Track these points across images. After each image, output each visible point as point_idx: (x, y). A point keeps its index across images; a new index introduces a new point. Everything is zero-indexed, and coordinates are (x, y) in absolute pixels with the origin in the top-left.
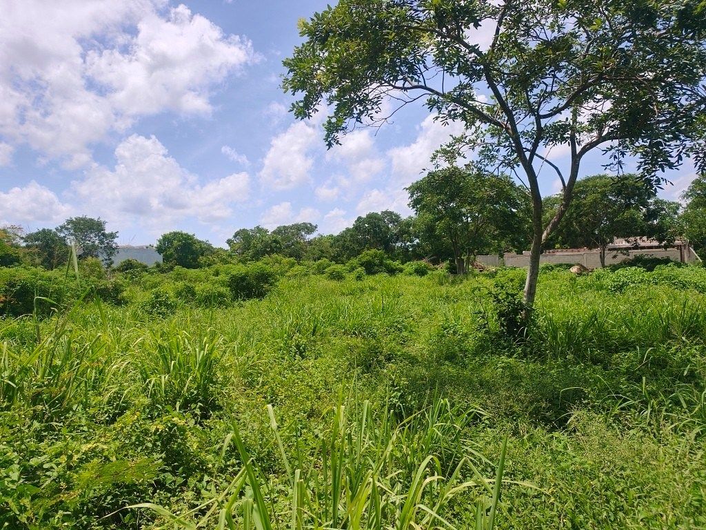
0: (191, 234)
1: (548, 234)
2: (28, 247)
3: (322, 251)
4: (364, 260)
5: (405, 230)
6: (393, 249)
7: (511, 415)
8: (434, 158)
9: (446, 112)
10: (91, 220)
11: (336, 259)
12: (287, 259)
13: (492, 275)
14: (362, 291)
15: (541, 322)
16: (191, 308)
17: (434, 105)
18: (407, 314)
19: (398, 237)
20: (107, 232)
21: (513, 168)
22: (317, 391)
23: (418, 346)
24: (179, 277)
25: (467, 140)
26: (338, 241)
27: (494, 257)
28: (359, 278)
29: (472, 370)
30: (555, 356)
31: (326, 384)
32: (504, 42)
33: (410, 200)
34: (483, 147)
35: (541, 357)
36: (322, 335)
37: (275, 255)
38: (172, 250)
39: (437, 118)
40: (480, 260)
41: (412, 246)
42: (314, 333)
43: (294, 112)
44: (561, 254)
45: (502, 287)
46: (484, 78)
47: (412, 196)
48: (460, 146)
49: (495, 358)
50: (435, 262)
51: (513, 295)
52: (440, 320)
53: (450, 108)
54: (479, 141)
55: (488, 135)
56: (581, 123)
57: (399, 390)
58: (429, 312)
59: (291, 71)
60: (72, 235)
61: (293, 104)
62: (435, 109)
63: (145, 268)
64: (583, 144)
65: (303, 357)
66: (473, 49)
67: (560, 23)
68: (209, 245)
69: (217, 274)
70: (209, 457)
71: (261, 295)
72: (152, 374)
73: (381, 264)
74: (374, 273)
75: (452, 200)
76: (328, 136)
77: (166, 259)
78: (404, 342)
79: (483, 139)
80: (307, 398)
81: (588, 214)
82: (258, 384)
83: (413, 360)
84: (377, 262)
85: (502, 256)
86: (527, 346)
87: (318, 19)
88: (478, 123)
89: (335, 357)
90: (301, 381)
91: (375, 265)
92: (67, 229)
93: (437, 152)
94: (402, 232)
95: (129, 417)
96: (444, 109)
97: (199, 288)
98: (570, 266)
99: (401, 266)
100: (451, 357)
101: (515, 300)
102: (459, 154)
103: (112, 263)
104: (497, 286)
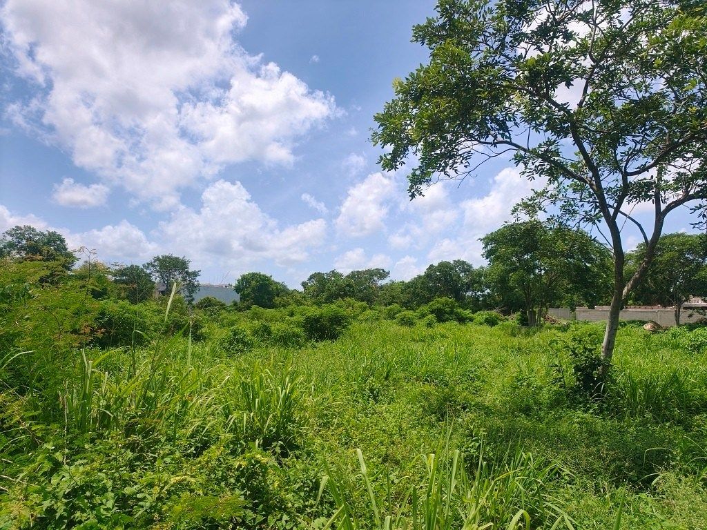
0: (268, 275)
1: (629, 291)
3: (393, 297)
4: (434, 307)
5: (476, 279)
6: (463, 298)
7: (590, 472)
8: (515, 210)
9: (533, 167)
10: (177, 258)
11: (406, 305)
12: (360, 303)
13: (565, 329)
14: (432, 338)
15: (620, 379)
16: (267, 347)
17: (521, 160)
18: (480, 364)
19: (468, 287)
20: (190, 270)
21: (594, 223)
22: (391, 435)
23: (490, 397)
24: (256, 316)
25: (549, 195)
26: (409, 287)
27: (565, 310)
28: (429, 325)
29: (547, 423)
30: (632, 414)
31: (401, 429)
32: (594, 101)
33: (484, 251)
34: (565, 202)
35: (618, 413)
36: (394, 380)
37: (348, 299)
38: (249, 290)
39: (523, 173)
40: (552, 313)
41: (483, 296)
42: (386, 378)
43: (382, 163)
44: (634, 310)
45: (580, 341)
46: (570, 135)
47: (486, 247)
48: (542, 200)
49: (570, 412)
50: (506, 313)
51: (590, 350)
52: (513, 371)
53: (537, 164)
54: (560, 196)
55: (570, 190)
56: (666, 182)
57: (477, 441)
58: (501, 363)
59: (381, 125)
60: (158, 272)
61: (381, 157)
62: (521, 165)
63: (223, 306)
64: (669, 202)
65: (377, 401)
66: (562, 107)
67: (647, 84)
68: (285, 286)
69: (292, 314)
70: (289, 496)
71: (333, 337)
72: (234, 410)
73: (452, 312)
74: (444, 321)
75: (527, 253)
76: (411, 187)
77: (243, 298)
78: (477, 390)
79: (565, 194)
80: (382, 443)
81: (664, 271)
82: (332, 426)
83: (488, 411)
84: (448, 310)
85: (573, 310)
86: (604, 402)
87: (413, 79)
88: (561, 179)
89: (408, 403)
90: (375, 426)
91: (446, 313)
92: (153, 266)
93: (518, 205)
94: (473, 282)
95: (214, 452)
96: (530, 163)
97: (274, 328)
98: (644, 323)
99: (471, 315)
100: (527, 411)
101: (592, 355)
102: (540, 208)
103: (193, 300)
104: (574, 340)
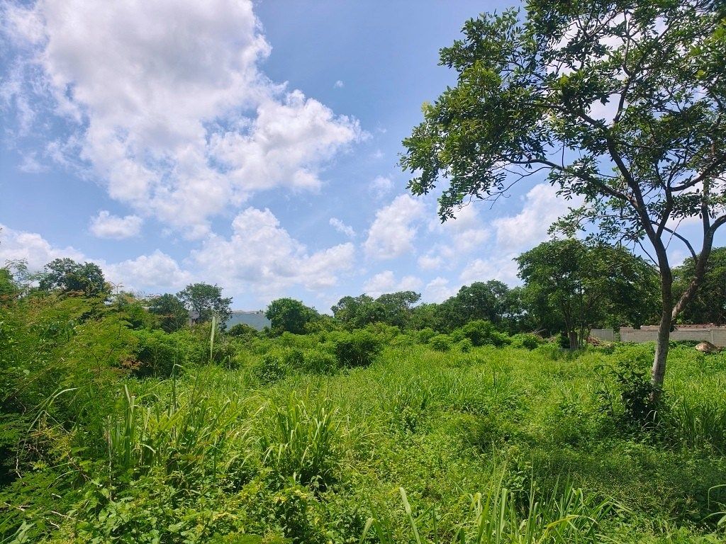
0: (299, 300)
1: (678, 311)
2: (150, 311)
3: (425, 320)
4: (469, 331)
5: (512, 300)
6: (499, 320)
7: (648, 510)
8: (552, 230)
9: (570, 186)
10: (209, 286)
11: (439, 328)
12: (391, 328)
13: (609, 351)
14: (469, 363)
15: (674, 406)
16: (299, 374)
17: (557, 179)
18: (521, 390)
19: (504, 308)
20: (222, 298)
21: (637, 241)
22: (431, 468)
23: (533, 426)
24: (287, 343)
25: (586, 213)
26: (441, 310)
27: (608, 331)
28: (465, 349)
29: (596, 455)
30: (690, 445)
31: (440, 461)
32: (631, 115)
33: (519, 271)
34: (604, 219)
35: (673, 444)
36: (432, 409)
37: (379, 324)
38: (280, 316)
39: (560, 192)
40: (594, 334)
41: (520, 317)
42: (423, 407)
43: (411, 188)
44: (684, 329)
45: (628, 366)
46: (608, 151)
47: (521, 267)
48: (579, 219)
49: (622, 442)
50: (546, 335)
51: (639, 375)
52: (556, 398)
53: (574, 182)
54: (599, 213)
55: (610, 208)
56: (714, 195)
57: (522, 475)
58: (544, 389)
59: (410, 150)
60: (191, 300)
61: (410, 181)
62: (557, 184)
63: (254, 332)
64: (718, 216)
65: (414, 432)
66: (599, 124)
67: (687, 93)
68: (315, 311)
69: (323, 340)
70: (330, 533)
71: (366, 363)
72: (271, 442)
73: (488, 335)
74: (480, 345)
75: (565, 271)
76: (442, 210)
77: (275, 324)
78: (519, 419)
79: (603, 212)
80: (421, 476)
81: (715, 287)
82: (370, 457)
83: (532, 442)
84: (484, 333)
85: (617, 330)
86: (657, 431)
87: (442, 102)
88: (599, 196)
89: (447, 433)
90: (414, 457)
91: (481, 336)
92: (186, 294)
93: (555, 224)
94: (509, 303)
95: (254, 486)
96: (566, 183)
97: (308, 354)
98: (696, 343)
99: (508, 338)
100: (573, 441)
101: (642, 380)
102: (578, 227)
103: (225, 327)
104: (621, 364)
